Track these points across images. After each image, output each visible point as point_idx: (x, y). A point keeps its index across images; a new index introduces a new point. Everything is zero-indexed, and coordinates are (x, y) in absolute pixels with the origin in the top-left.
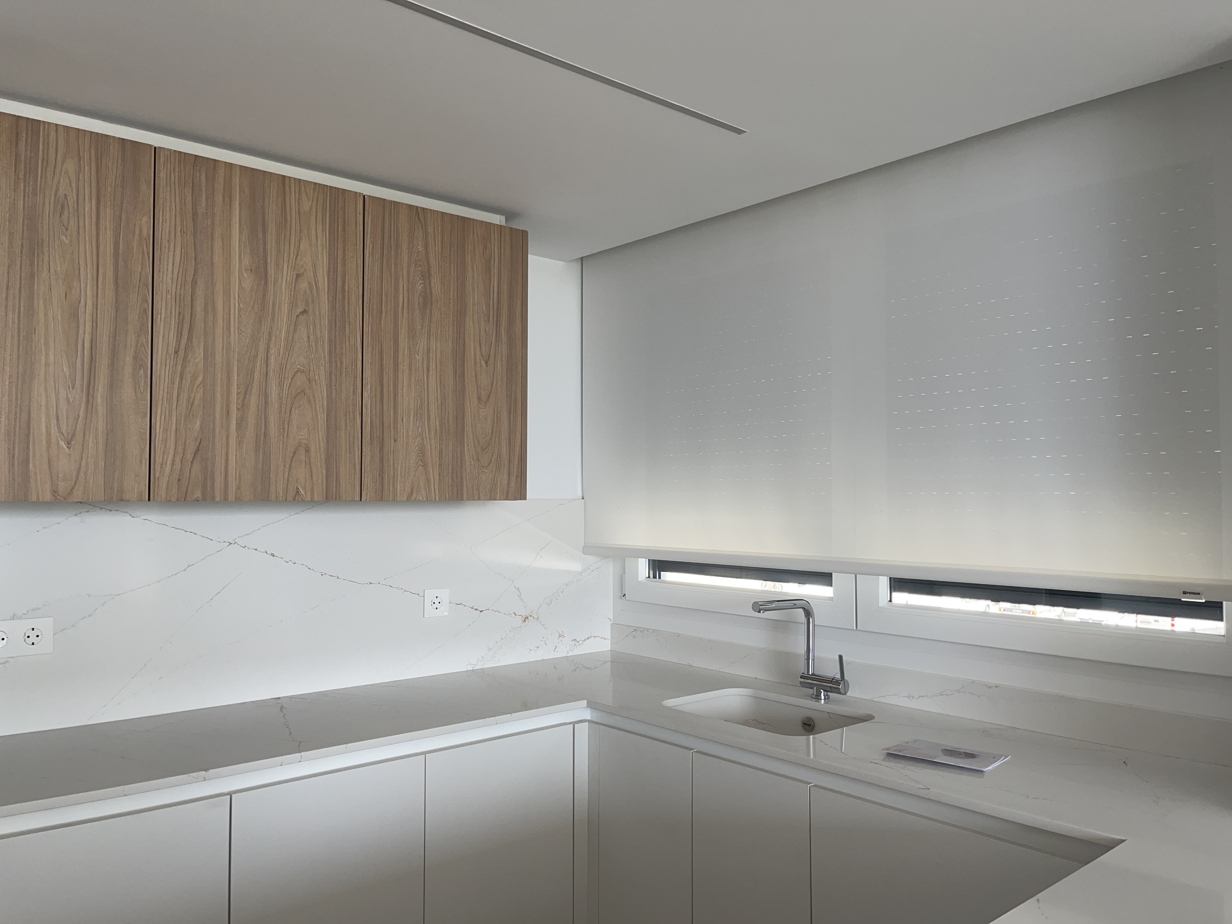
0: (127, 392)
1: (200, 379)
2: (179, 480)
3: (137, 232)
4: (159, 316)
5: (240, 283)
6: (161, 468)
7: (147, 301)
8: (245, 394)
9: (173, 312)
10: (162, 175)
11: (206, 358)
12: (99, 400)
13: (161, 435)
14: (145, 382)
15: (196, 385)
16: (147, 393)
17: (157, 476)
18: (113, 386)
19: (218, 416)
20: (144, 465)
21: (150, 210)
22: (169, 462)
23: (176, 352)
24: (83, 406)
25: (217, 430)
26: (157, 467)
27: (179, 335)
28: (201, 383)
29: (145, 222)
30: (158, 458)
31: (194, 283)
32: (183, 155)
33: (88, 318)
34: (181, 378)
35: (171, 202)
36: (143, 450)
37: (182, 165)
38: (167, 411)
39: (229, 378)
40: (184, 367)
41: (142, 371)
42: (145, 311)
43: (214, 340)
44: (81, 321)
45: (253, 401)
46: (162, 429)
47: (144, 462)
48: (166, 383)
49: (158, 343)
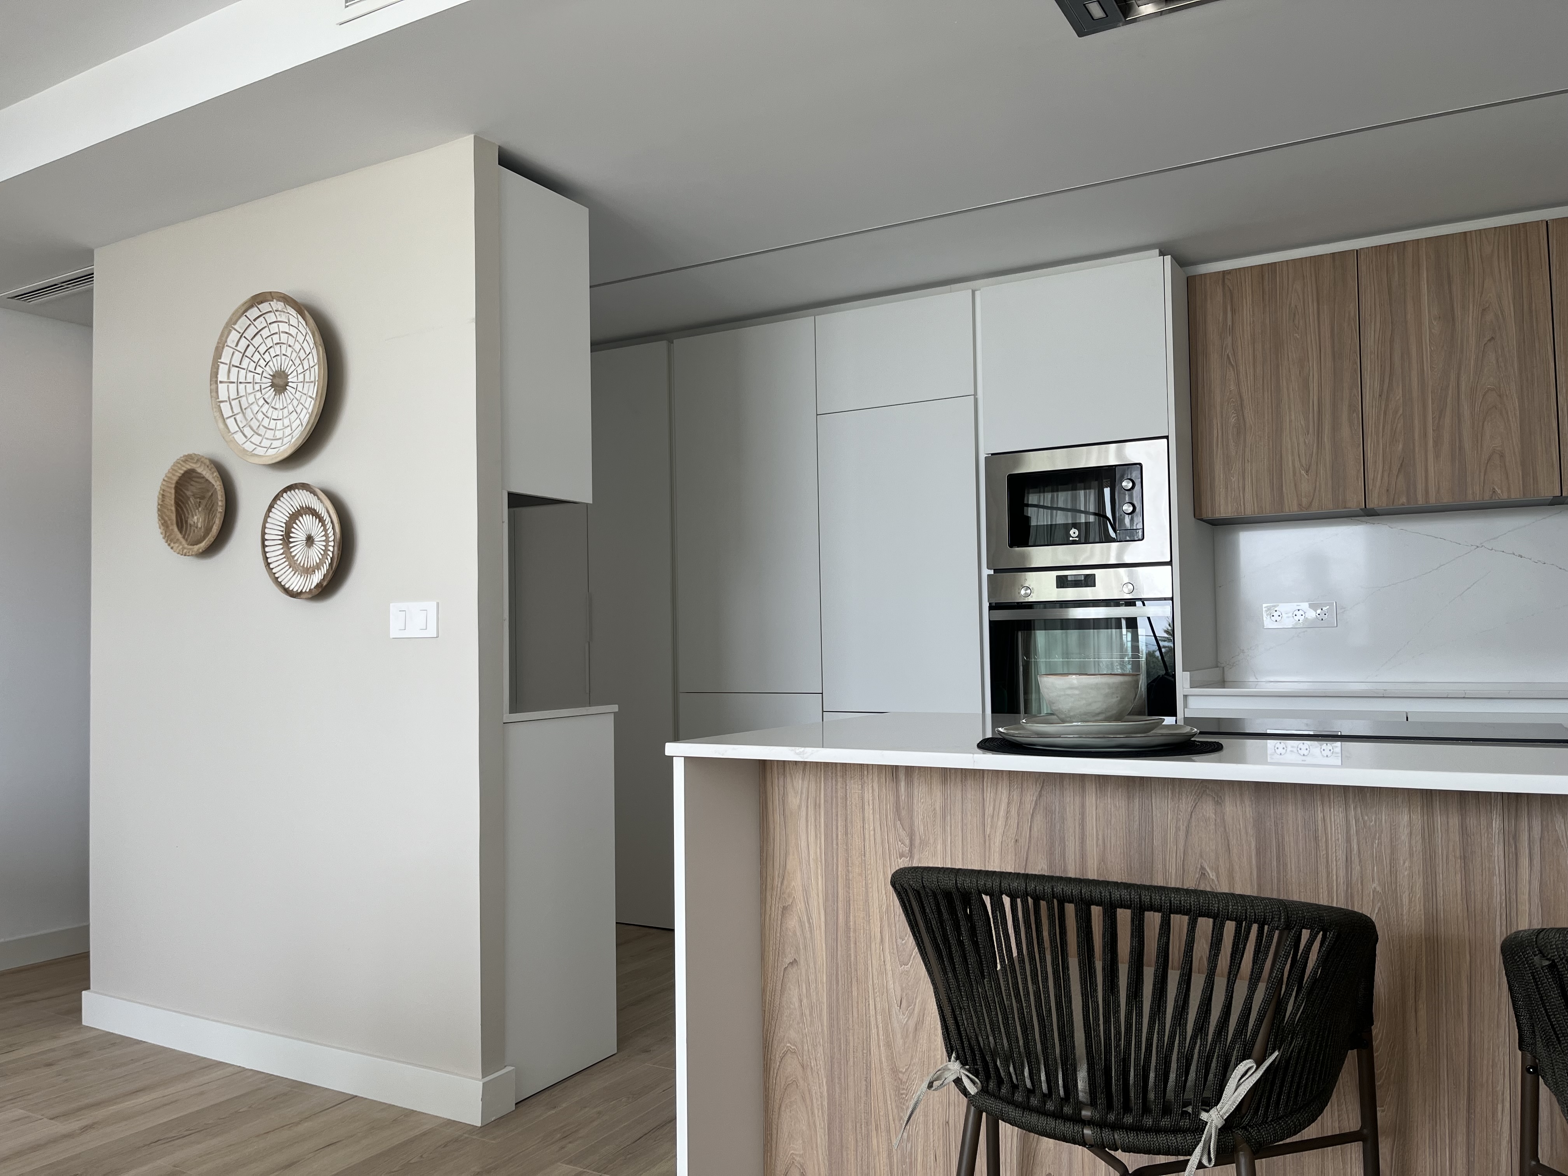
0: (1345, 432)
1: (1401, 412)
2: (1388, 490)
3: (1347, 315)
4: (1366, 372)
5: (1430, 331)
6: (1373, 482)
7: (1356, 363)
8: (1440, 418)
9: (1376, 365)
10: (1363, 268)
11: (1404, 396)
12: (1326, 440)
13: (1371, 458)
14: (1358, 421)
15: (1397, 418)
16: (1359, 429)
17: (1370, 488)
18: (1335, 427)
19: (1417, 437)
20: (1360, 482)
21: (1355, 297)
22: (1379, 476)
23: (1380, 396)
24: (1315, 445)
25: (1417, 449)
26: (1370, 482)
27: (1382, 383)
28: (1401, 415)
29: (1352, 308)
30: (1370, 475)
31: (1392, 341)
32: (1378, 248)
33: (1316, 384)
34: (1385, 414)
35: (1371, 286)
36: (1359, 471)
37: (1378, 255)
38: (1375, 441)
39: (1424, 407)
40: (1387, 406)
41: (1355, 415)
42: (1356, 371)
43: (1410, 380)
44: (1311, 389)
45: (1447, 421)
46: (1372, 454)
47: (1360, 479)
48: (1374, 420)
49: (1366, 392)
